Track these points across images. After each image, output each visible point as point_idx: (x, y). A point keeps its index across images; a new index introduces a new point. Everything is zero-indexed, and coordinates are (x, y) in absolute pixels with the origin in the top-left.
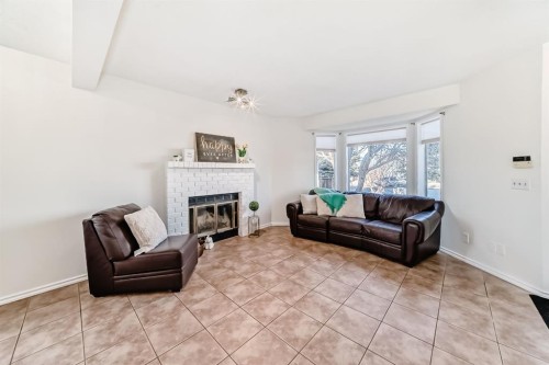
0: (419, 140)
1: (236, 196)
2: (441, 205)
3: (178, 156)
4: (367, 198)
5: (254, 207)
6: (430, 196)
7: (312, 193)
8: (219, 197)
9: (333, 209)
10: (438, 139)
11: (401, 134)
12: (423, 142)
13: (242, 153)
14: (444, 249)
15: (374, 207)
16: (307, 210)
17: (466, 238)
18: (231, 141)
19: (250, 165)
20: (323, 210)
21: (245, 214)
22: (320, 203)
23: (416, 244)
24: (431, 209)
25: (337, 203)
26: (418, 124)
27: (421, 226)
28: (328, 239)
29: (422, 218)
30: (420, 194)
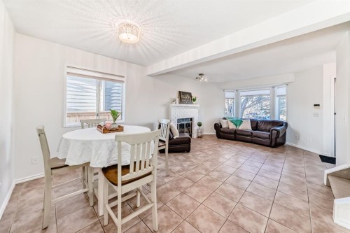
0: (276, 95)
1: (191, 119)
2: (286, 124)
3: (174, 101)
4: (252, 121)
5: (200, 125)
6: (281, 120)
7: (225, 119)
8: (186, 119)
9: (236, 125)
10: (284, 96)
11: (268, 92)
12: (278, 96)
13: (194, 100)
14: (287, 143)
15: (256, 125)
16: (224, 126)
17: (296, 137)
18: (190, 94)
19: (198, 105)
20: (232, 126)
21: (195, 128)
22: (230, 123)
23: (276, 138)
24: (282, 125)
25: (238, 123)
26: (276, 88)
27: (278, 131)
28: (235, 139)
29: (278, 128)
30: (276, 119)
